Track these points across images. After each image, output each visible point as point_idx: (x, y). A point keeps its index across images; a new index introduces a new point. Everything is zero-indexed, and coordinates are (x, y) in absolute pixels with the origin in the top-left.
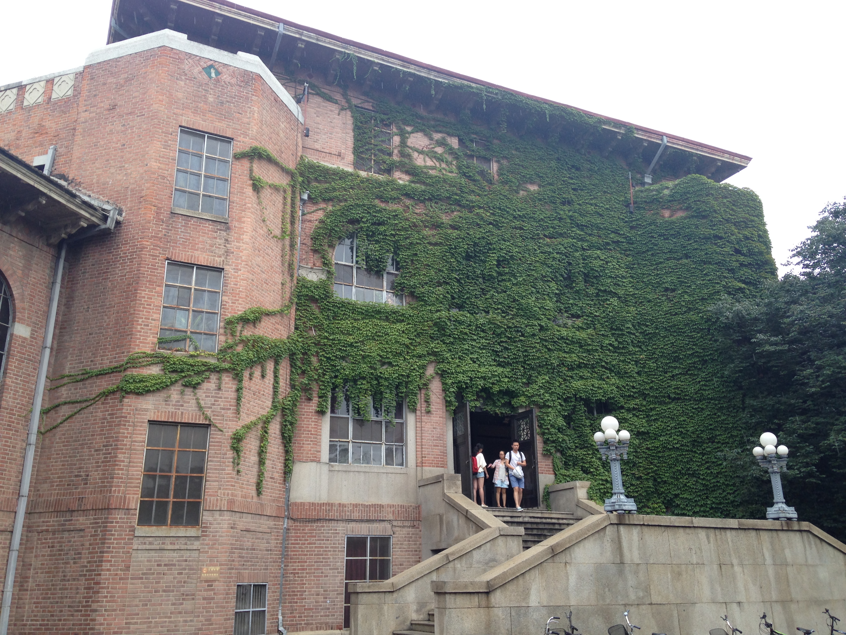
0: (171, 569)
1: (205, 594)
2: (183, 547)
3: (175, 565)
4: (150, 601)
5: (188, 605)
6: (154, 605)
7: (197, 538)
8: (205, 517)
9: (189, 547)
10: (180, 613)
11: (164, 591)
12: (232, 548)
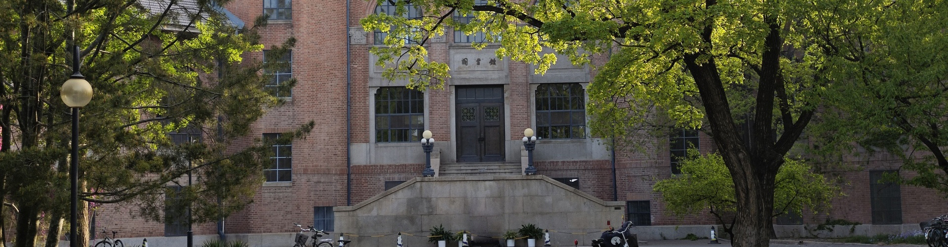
0: (280, 201)
1: (297, 212)
2: (284, 191)
3: (281, 199)
4: (272, 214)
5: (289, 216)
6: (274, 216)
7: (290, 187)
8: (294, 177)
9: (287, 191)
10: (286, 220)
11: (278, 210)
12: (309, 191)
